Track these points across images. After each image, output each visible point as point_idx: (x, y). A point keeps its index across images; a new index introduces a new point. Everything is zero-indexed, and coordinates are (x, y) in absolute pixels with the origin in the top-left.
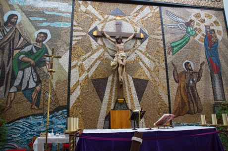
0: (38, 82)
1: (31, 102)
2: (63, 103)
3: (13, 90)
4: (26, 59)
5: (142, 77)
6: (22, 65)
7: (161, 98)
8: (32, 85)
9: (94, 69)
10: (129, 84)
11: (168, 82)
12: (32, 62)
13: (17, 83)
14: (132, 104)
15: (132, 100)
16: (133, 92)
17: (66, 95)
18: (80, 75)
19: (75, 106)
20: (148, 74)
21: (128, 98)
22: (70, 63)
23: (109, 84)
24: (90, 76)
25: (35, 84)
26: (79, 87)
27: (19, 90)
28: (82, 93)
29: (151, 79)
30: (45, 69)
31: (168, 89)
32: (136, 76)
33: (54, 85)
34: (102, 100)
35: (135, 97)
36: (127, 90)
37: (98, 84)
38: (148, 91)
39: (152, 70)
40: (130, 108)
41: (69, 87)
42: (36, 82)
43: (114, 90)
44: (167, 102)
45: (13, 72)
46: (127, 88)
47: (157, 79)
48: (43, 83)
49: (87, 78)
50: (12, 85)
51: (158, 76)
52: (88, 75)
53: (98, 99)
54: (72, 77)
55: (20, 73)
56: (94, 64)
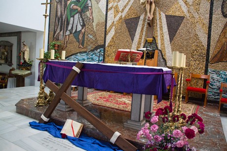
0: (83, 26)
1: (79, 42)
2: (101, 42)
3: (68, 33)
4: (75, 7)
5: (177, 14)
6: (73, 12)
7: (198, 39)
8: (79, 28)
9: (127, 9)
10: (161, 22)
11: (211, 18)
12: (79, 9)
13: (70, 28)
14: (163, 44)
15: (162, 40)
16: (164, 31)
17: (103, 35)
18: (115, 16)
19: (110, 46)
20: (185, 9)
21: (159, 37)
22: (107, 6)
23: (141, 23)
24: (123, 16)
25: (81, 27)
26: (114, 27)
27: (71, 33)
28: (116, 33)
29: (188, 15)
30: (88, 13)
31: (210, 28)
32: (170, 13)
33: (94, 27)
34: (132, 40)
35: (167, 37)
36: (159, 29)
37: (130, 24)
38: (182, 29)
39: (191, 4)
40: (159, 48)
41: (106, 28)
42: (82, 26)
43: (145, 29)
44: (205, 43)
45: (67, 19)
46: (158, 26)
47: (196, 15)
48: (87, 26)
49: (121, 18)
50: (67, 30)
51: (197, 10)
52: (121, 16)
53: (129, 39)
54: (108, 19)
55: (72, 19)
56: (128, 3)
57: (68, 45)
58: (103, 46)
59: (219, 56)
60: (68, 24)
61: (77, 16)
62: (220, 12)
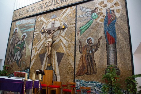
0: (21, 57)
2: (28, 66)
3: (14, 61)
4: (18, 47)
5: (61, 52)
7: (70, 64)
8: (19, 58)
9: (40, 49)
10: (54, 56)
11: (75, 54)
12: (20, 48)
13: (15, 58)
14: (55, 67)
15: (55, 65)
16: (56, 60)
17: (29, 62)
18: (35, 53)
19: (32, 68)
20: (64, 49)
21: (53, 64)
22: (32, 47)
23: (46, 56)
24: (39, 53)
25: (20, 58)
26: (34, 58)
27: (15, 61)
28: (35, 61)
29: (66, 52)
30: (24, 51)
31: (75, 58)
32: (58, 51)
33: (26, 58)
34: (42, 65)
35: (57, 63)
36: (53, 59)
37: (41, 56)
38: (63, 60)
39: (67, 47)
40: (54, 69)
41: (31, 59)
42: (20, 57)
43: (47, 59)
44: (73, 66)
45: (14, 53)
46: (53, 58)
47: (69, 52)
48: (22, 57)
49: (37, 54)
50: (13, 59)
51: (69, 50)
52: (38, 53)
53: (41, 64)
54: (32, 54)
55: (16, 53)
56: (41, 46)
57: (13, 67)
58: (29, 68)
59: (79, 72)
60: (14, 56)
61: (18, 52)
62: (79, 51)
